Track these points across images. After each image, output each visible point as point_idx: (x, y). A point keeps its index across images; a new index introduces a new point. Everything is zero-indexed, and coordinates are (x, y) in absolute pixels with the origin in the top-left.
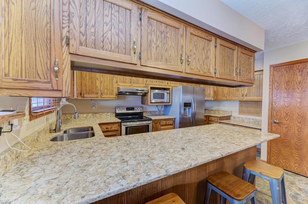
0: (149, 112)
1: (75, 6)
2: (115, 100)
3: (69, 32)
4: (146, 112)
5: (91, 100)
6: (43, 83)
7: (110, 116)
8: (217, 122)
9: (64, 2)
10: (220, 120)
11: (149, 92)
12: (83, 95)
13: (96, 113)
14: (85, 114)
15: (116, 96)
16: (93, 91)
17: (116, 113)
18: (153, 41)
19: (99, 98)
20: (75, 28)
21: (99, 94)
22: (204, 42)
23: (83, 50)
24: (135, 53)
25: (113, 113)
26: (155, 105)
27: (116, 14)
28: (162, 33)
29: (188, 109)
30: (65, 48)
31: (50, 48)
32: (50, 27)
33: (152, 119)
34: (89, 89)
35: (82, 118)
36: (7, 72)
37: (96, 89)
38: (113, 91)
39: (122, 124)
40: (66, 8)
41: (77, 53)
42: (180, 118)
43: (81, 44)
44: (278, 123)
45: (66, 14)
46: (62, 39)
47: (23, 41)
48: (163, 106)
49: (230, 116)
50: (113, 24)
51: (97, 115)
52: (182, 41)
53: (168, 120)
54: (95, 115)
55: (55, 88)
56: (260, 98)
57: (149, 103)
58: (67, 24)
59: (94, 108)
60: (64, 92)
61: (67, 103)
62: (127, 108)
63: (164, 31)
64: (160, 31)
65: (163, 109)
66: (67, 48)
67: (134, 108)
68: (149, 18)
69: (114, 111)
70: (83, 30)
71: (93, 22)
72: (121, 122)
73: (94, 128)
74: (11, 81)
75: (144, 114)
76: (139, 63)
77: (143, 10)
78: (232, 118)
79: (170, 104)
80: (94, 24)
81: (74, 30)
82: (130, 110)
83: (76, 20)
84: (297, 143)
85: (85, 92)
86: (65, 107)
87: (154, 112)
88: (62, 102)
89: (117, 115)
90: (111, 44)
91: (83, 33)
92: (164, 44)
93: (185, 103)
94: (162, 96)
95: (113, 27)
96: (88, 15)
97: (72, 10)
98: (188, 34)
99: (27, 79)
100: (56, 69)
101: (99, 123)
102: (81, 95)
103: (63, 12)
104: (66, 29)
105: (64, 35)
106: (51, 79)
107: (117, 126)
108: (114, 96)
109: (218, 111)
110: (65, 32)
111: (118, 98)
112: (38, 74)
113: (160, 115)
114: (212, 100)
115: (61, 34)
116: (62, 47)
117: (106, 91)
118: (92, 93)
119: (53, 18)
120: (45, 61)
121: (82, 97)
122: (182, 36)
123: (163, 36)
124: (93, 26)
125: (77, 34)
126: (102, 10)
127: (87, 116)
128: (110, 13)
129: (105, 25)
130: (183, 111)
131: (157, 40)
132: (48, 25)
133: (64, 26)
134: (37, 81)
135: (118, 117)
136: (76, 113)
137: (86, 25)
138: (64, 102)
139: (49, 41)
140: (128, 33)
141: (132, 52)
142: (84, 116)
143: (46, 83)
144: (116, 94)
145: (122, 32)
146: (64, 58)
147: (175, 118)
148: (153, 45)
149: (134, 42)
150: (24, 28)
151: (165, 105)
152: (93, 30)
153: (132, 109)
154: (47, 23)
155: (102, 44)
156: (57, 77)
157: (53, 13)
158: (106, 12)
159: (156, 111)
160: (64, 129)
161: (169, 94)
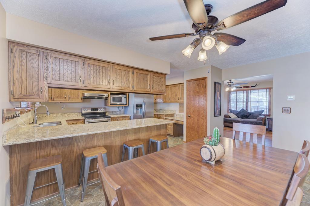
0: (111, 112)
1: (50, 64)
2: (81, 102)
3: (47, 74)
4: (109, 112)
5: (60, 103)
6: (35, 96)
7: (77, 115)
8: (164, 119)
9: (45, 62)
10: (165, 117)
11: (109, 97)
12: (54, 99)
13: (64, 113)
14: (55, 114)
15: (82, 99)
16: (62, 96)
17: (82, 113)
18: (91, 74)
19: (67, 101)
20: (50, 73)
21: (67, 98)
22: (125, 72)
23: (53, 82)
24: (80, 81)
25: (80, 113)
26: (116, 106)
27: (70, 64)
28: (97, 70)
29: (140, 109)
30: (45, 81)
31: (39, 82)
32: (39, 73)
33: (111, 117)
34: (58, 95)
35: (52, 117)
36: (21, 92)
37: (64, 94)
38: (79, 96)
39: (86, 120)
40: (45, 65)
41: (51, 83)
42: (133, 116)
43: (52, 79)
44: (189, 117)
45: (46, 67)
46: (44, 78)
47: (27, 80)
48: (124, 107)
49: (174, 114)
50: (69, 69)
51: (65, 114)
52: (109, 73)
53: (124, 118)
54: (63, 114)
55: (41, 98)
56: (182, 101)
57: (109, 105)
58: (46, 71)
59: (62, 109)
60: (45, 100)
61: (41, 105)
62: (91, 109)
63: (98, 69)
64: (95, 69)
65: (123, 110)
66: (46, 81)
67: (97, 109)
68: (89, 64)
69: (81, 112)
70: (53, 73)
71: (58, 69)
72: (85, 119)
73: (61, 123)
74: (23, 96)
75: (107, 114)
76: (83, 85)
77: (85, 61)
78: (175, 115)
79: (127, 105)
80: (59, 70)
81: (49, 74)
82: (94, 110)
83: (50, 69)
84: (197, 128)
85: (54, 97)
86: (39, 107)
87: (116, 112)
88: (37, 104)
89: (83, 114)
90: (68, 78)
91: (54, 74)
92: (98, 75)
93: (137, 105)
94: (120, 100)
95: (69, 70)
96: (56, 66)
97: (48, 65)
98: (114, 69)
99: (29, 95)
100: (42, 90)
101: (66, 119)
102: (51, 99)
103: (44, 66)
104: (46, 73)
105: (45, 76)
106: (39, 95)
107: (82, 122)
108: (80, 99)
109: (168, 110)
110: (45, 75)
111: (83, 101)
112: (33, 93)
113: (121, 114)
114: (163, 102)
115: (44, 76)
116: (44, 81)
117: (73, 96)
118: (61, 97)
119: (40, 70)
120: (36, 87)
121: (52, 101)
122: (110, 70)
123: (97, 71)
124: (58, 71)
125: (51, 75)
126: (63, 63)
127: (57, 115)
128: (67, 64)
129: (65, 70)
130: (135, 111)
131: (94, 74)
132: (38, 73)
133: (45, 72)
134: (33, 96)
135: (83, 116)
136: (48, 112)
137: (55, 71)
138: (38, 104)
139: (38, 79)
140: (77, 72)
141: (79, 81)
142: (54, 115)
143: (37, 96)
144: (82, 98)
145: (73, 72)
146: (45, 85)
147: (130, 116)
148: (91, 76)
149: (80, 76)
150: (28, 75)
151: (125, 106)
152: (58, 72)
153: (96, 109)
154: (37, 72)
155: (63, 78)
156: (42, 94)
157: (40, 68)
158: (65, 64)
159: (118, 111)
160: (39, 123)
161: (126, 98)
